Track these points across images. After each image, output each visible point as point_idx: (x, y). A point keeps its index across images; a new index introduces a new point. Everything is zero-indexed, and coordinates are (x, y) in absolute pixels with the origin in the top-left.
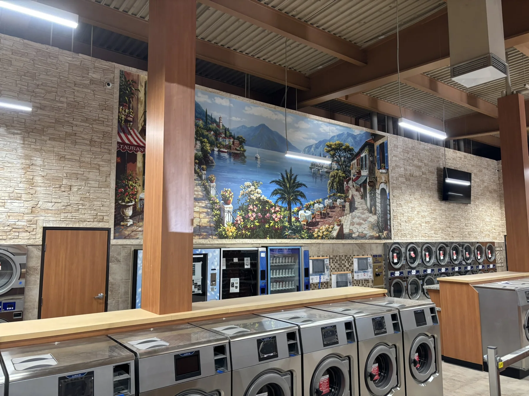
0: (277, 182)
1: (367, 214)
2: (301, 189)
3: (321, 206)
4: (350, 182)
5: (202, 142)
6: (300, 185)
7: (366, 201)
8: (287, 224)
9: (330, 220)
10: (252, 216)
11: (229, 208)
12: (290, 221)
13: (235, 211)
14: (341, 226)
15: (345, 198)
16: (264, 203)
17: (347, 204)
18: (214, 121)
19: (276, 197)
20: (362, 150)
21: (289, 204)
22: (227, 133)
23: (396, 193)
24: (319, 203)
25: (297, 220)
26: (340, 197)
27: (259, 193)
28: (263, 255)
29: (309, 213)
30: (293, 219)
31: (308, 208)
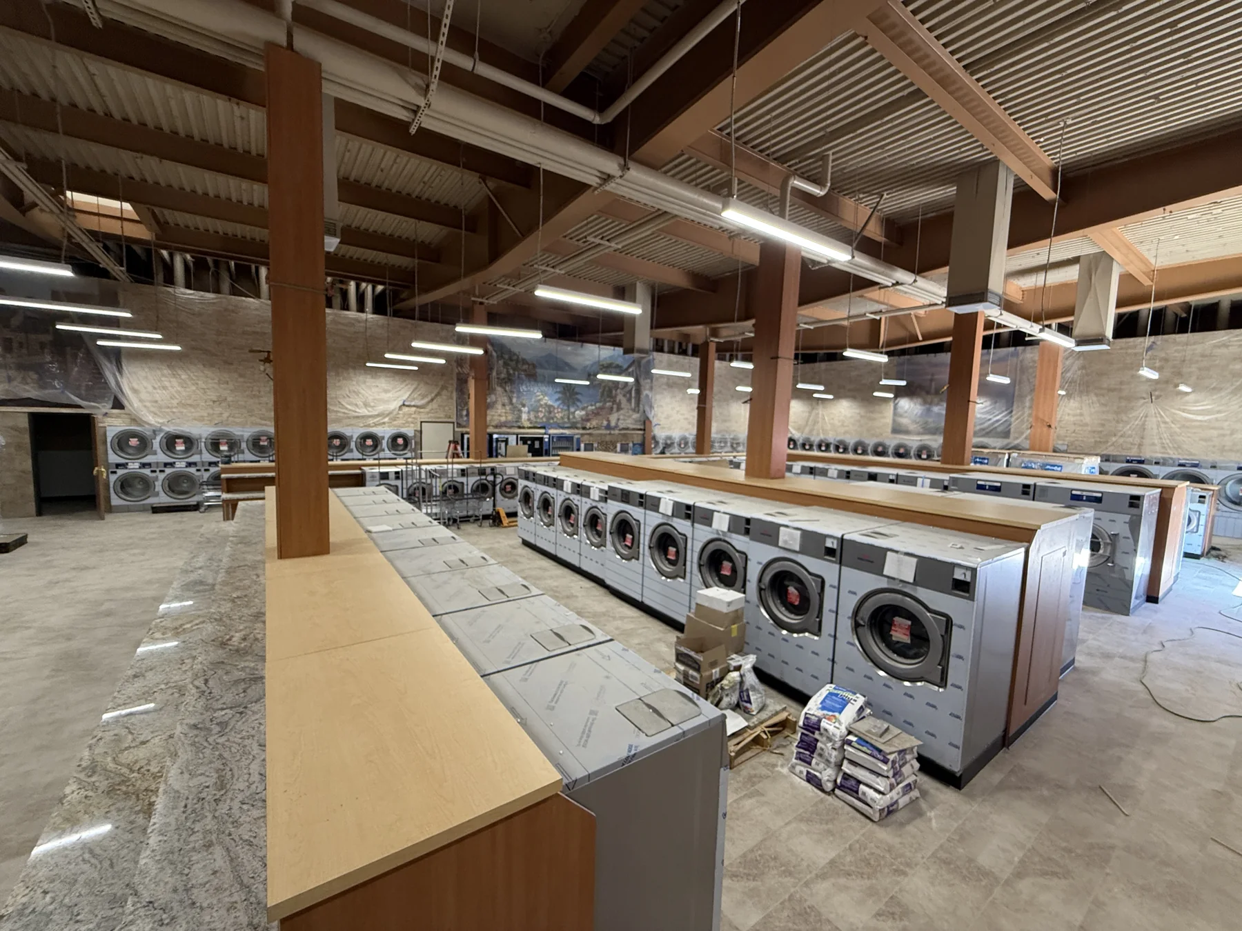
0: (559, 392)
1: (631, 412)
2: (579, 397)
3: (594, 407)
4: (619, 391)
5: (507, 369)
6: (577, 393)
7: (631, 403)
8: (566, 420)
9: (600, 417)
10: (541, 415)
11: (526, 409)
12: (569, 418)
13: (529, 412)
14: (609, 421)
15: (614, 402)
16: (550, 406)
17: (615, 406)
18: (515, 354)
19: (558, 403)
20: (629, 367)
21: (568, 407)
22: (524, 362)
23: (658, 397)
24: (592, 405)
25: (574, 417)
26: (609, 401)
27: (546, 400)
28: (547, 440)
29: (583, 413)
30: (571, 417)
31: (583, 409)
